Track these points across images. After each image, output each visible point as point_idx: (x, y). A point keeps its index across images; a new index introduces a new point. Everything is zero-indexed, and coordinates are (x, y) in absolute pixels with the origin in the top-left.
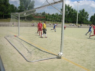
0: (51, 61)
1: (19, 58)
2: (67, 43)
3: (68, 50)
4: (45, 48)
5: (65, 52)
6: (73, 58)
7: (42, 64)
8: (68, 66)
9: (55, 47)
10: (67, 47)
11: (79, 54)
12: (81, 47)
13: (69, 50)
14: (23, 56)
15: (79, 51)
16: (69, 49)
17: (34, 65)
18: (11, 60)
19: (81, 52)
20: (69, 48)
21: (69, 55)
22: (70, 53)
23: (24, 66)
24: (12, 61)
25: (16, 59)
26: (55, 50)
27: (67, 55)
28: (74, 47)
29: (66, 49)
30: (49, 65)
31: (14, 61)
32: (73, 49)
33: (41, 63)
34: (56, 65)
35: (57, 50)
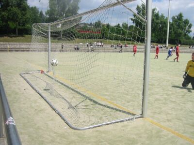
0: (122, 127)
1: (52, 120)
2: (152, 85)
3: (156, 102)
4: (106, 97)
5: (150, 105)
6: (168, 120)
7: (103, 135)
8: (162, 139)
9: (127, 95)
10: (153, 94)
11: (181, 109)
12: (183, 94)
13: (159, 102)
14: (61, 116)
15: (181, 104)
16: (157, 100)
17: (86, 136)
18: (36, 124)
19: (184, 105)
20: (157, 97)
21: (159, 114)
22: (160, 108)
23: (64, 139)
24: (39, 128)
25: (46, 124)
26: (128, 102)
27: (155, 113)
28: (169, 95)
29: (151, 99)
30: (119, 137)
31: (42, 128)
32: (165, 99)
33: (101, 132)
34: (135, 137)
35: (131, 102)
